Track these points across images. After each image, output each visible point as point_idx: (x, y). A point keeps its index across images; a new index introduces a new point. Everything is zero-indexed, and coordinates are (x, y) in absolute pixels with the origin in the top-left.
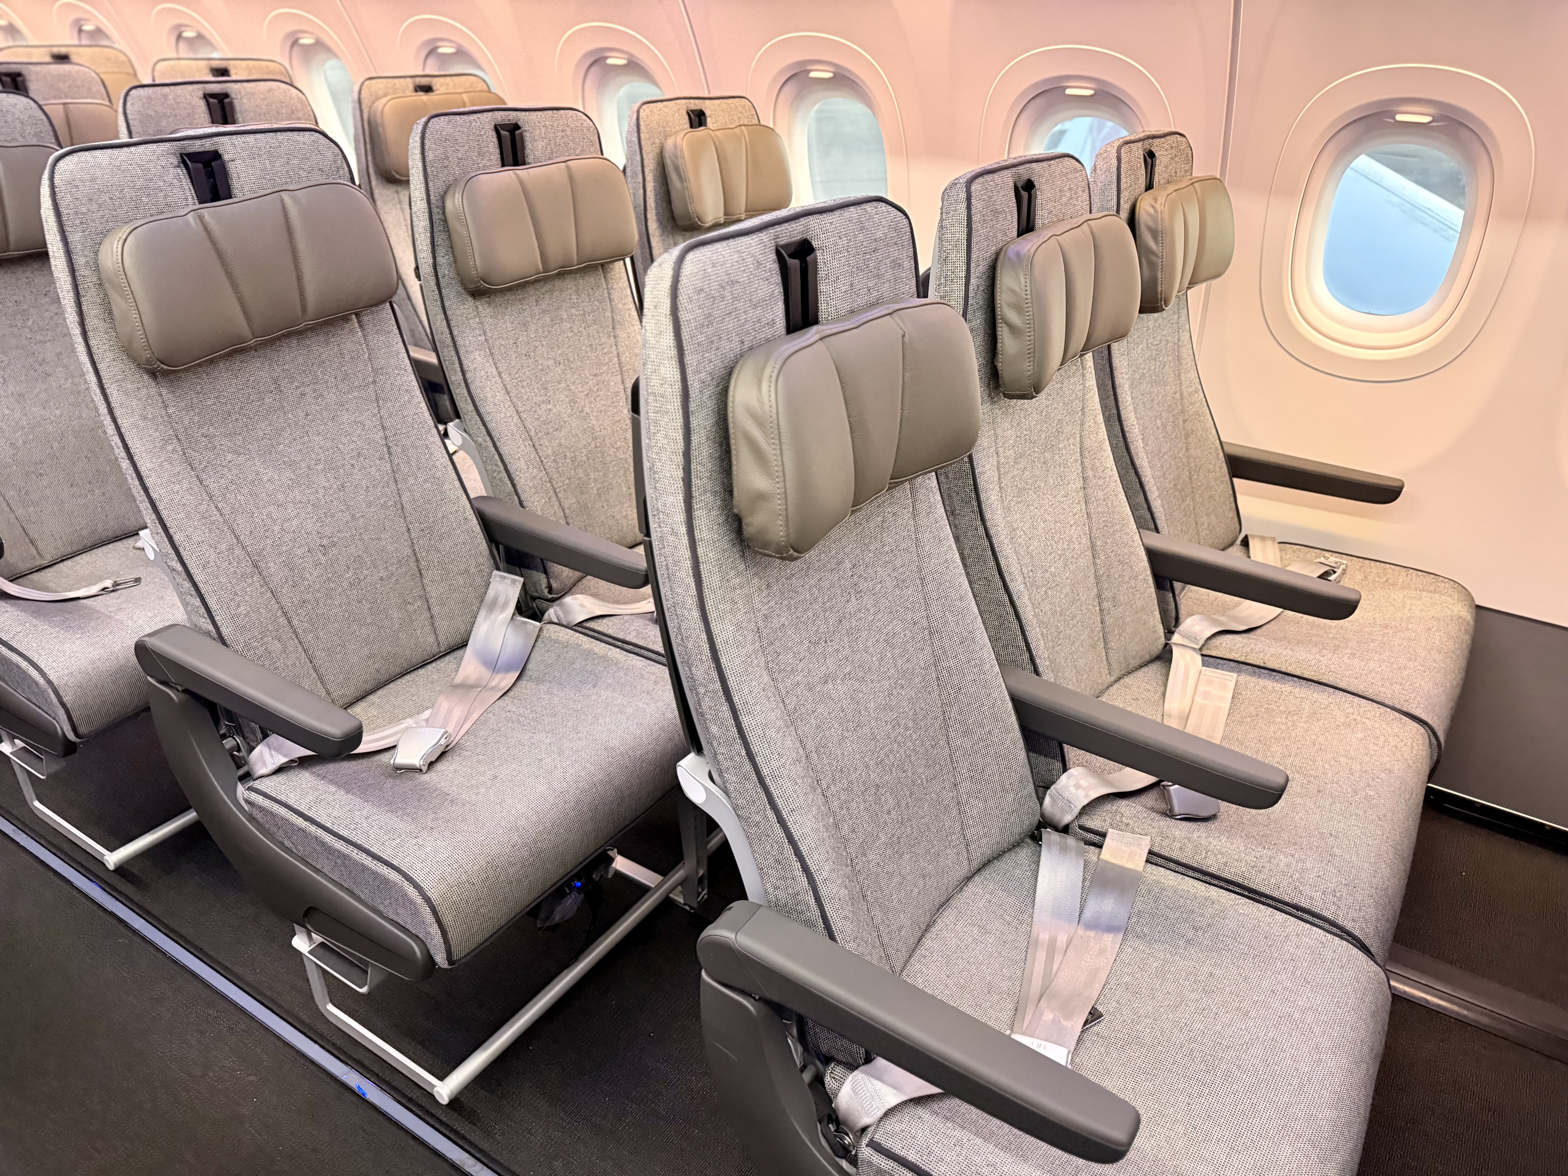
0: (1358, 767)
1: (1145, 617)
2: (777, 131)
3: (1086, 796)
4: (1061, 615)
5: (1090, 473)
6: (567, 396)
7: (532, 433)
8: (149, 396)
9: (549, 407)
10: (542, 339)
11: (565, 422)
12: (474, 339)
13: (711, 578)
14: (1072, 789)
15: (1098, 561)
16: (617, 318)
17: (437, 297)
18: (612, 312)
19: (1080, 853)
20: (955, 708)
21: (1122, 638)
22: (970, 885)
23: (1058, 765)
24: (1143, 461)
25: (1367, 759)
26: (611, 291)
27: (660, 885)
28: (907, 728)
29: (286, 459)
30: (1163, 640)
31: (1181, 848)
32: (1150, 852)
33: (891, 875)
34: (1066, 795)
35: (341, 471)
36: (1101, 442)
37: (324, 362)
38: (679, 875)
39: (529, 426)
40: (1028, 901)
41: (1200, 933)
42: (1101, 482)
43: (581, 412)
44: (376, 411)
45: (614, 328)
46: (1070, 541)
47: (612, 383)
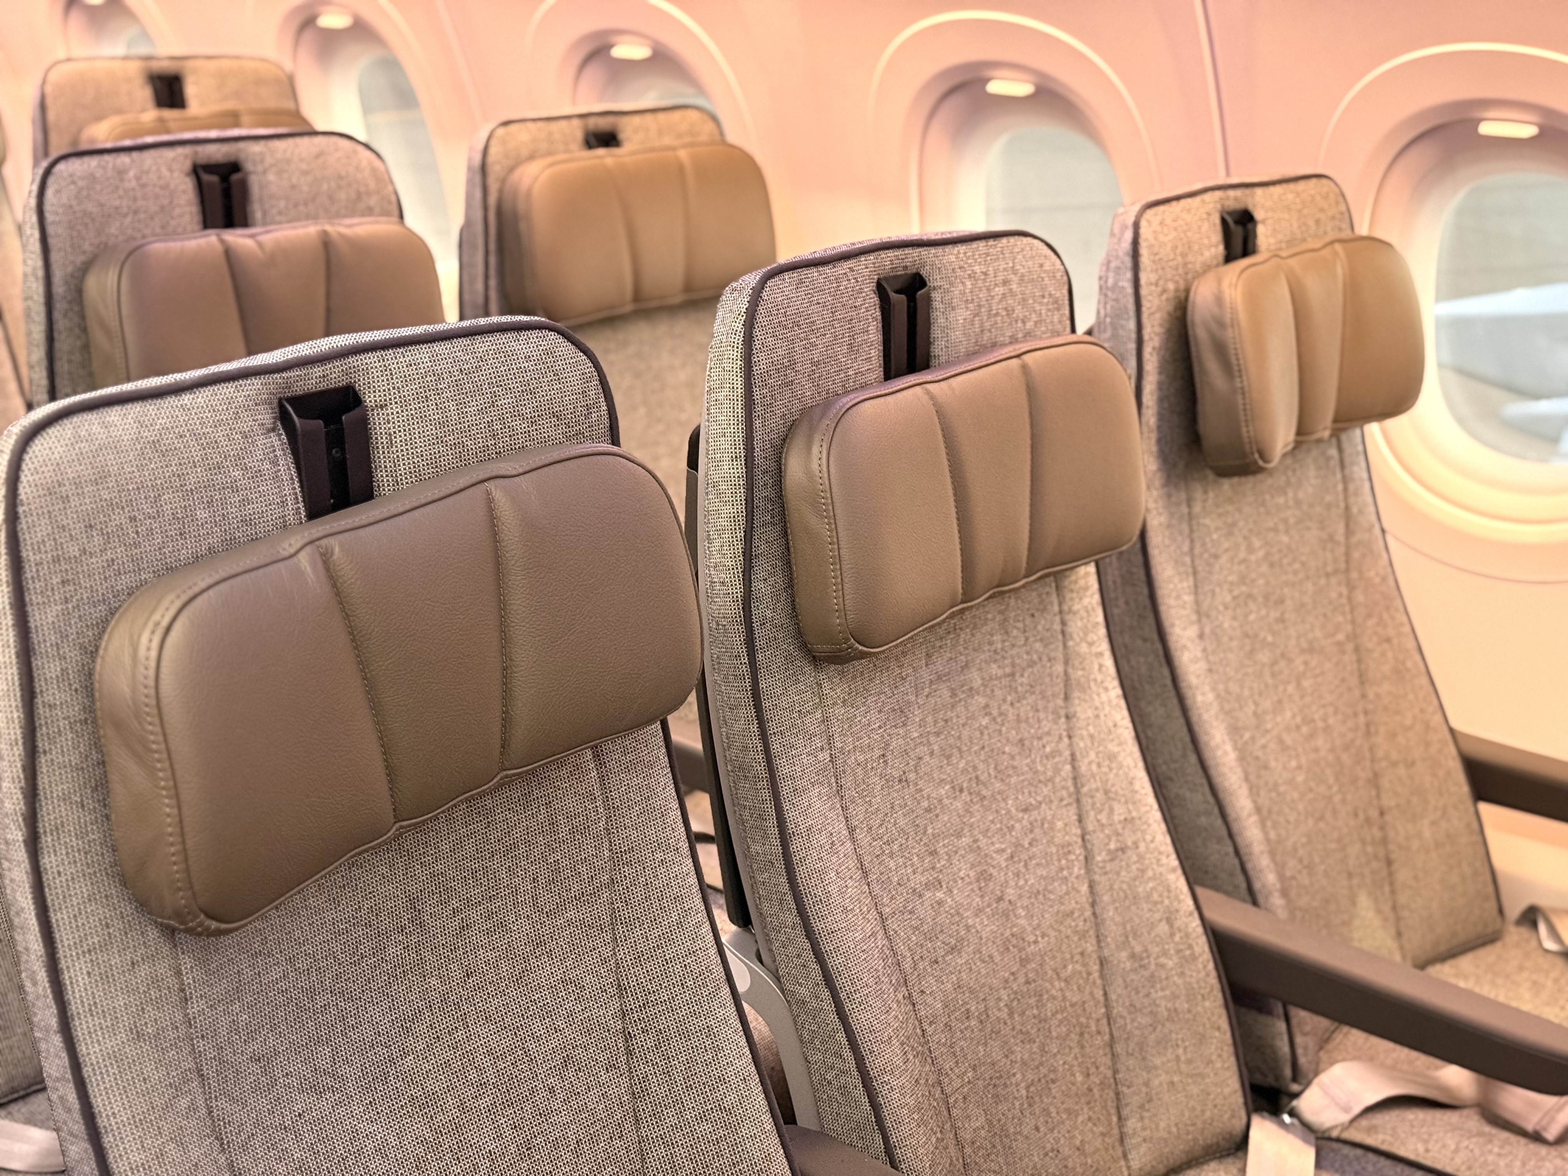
6: (973, 866)
7: (907, 965)
8: (155, 981)
9: (940, 895)
10: (932, 739)
11: (968, 928)
12: (812, 759)
16: (1077, 674)
17: (745, 669)
18: (1066, 662)
26: (1067, 617)
29: (416, 1092)
35: (528, 1107)
37: (515, 845)
39: (902, 948)
43: (1000, 899)
44: (607, 952)
45: (1067, 698)
47: (1059, 824)
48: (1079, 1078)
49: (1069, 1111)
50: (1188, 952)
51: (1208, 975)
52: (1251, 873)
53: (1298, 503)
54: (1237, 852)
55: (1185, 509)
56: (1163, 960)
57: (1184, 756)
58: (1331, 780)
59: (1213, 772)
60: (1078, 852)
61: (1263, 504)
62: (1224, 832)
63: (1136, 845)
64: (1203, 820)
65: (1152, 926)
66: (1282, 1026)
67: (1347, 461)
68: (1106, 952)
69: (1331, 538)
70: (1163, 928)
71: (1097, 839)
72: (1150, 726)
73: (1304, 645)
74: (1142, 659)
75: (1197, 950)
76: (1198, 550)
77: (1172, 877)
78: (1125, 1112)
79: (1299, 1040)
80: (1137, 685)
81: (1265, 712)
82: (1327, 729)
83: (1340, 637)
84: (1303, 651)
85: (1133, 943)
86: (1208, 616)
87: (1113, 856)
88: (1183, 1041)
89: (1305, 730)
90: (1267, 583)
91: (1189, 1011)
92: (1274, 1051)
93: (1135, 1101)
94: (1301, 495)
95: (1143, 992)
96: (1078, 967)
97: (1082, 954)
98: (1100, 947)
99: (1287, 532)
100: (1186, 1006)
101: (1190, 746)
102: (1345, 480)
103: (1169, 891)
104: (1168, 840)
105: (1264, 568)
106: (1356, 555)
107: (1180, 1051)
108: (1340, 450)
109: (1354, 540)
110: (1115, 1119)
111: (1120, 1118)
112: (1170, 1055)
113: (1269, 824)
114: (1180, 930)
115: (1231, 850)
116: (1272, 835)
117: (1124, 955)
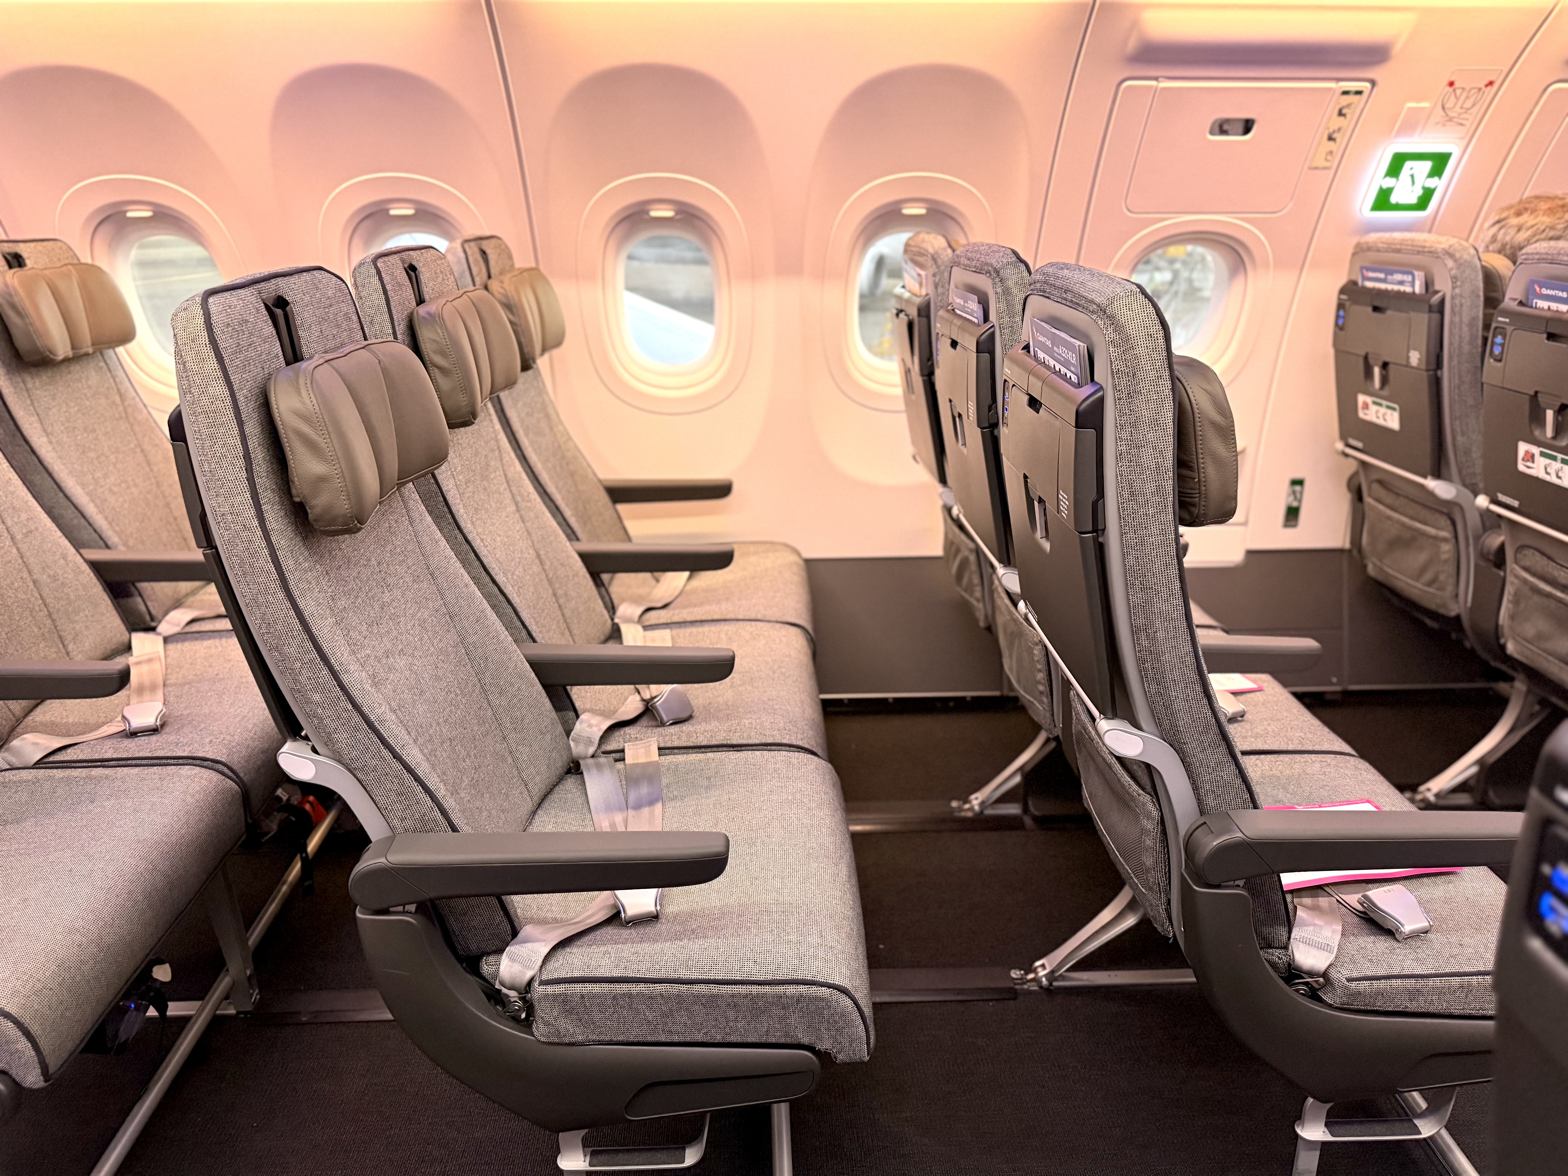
0: (770, 659)
1: (592, 605)
2: (98, 263)
3: (599, 730)
4: (534, 609)
5: (519, 498)
13: (287, 563)
14: (588, 729)
15: (546, 567)
19: (612, 768)
20: (488, 674)
21: (581, 626)
22: (536, 817)
23: (572, 714)
24: (551, 489)
25: (773, 653)
27: (201, 1010)
28: (457, 695)
30: (609, 622)
31: (678, 738)
32: (659, 749)
33: (480, 810)
34: (585, 735)
36: (519, 473)
38: (223, 984)
40: (585, 810)
41: (713, 779)
42: (529, 504)
46: (521, 551)
48: (36, 630)
49: (34, 643)
50: (78, 571)
51: (91, 579)
52: (106, 539)
53: (90, 387)
54: (95, 531)
55: (22, 385)
56: (66, 575)
57: (56, 495)
58: (144, 506)
59: (73, 499)
60: (6, 535)
61: (69, 386)
62: (86, 524)
63: (37, 529)
64: (75, 521)
65: (55, 562)
66: (139, 599)
67: (112, 368)
68: (35, 577)
69: (114, 403)
70: (62, 562)
71: (15, 530)
72: (35, 486)
73: (113, 450)
74: (21, 456)
75: (83, 569)
76: (36, 404)
77: (61, 540)
78: (66, 643)
79: (149, 604)
80: (22, 468)
81: (98, 478)
82: (136, 485)
83: (132, 446)
84: (113, 453)
85: (49, 571)
86: (52, 435)
87: (26, 535)
88: (87, 608)
89: (123, 485)
90: (84, 422)
91: (86, 595)
92: (139, 611)
93: (70, 637)
94: (90, 383)
95: (60, 590)
96: (20, 584)
97: (22, 578)
98: (31, 575)
99: (88, 400)
100: (84, 593)
101: (57, 490)
102: (114, 378)
103: (60, 546)
104: (54, 525)
105: (80, 415)
106: (129, 410)
107: (87, 612)
108: (105, 362)
109: (126, 403)
110: (61, 646)
111: (64, 646)
112: (81, 614)
113: (114, 524)
114: (71, 561)
115: (92, 531)
116: (117, 528)
117: (45, 577)
